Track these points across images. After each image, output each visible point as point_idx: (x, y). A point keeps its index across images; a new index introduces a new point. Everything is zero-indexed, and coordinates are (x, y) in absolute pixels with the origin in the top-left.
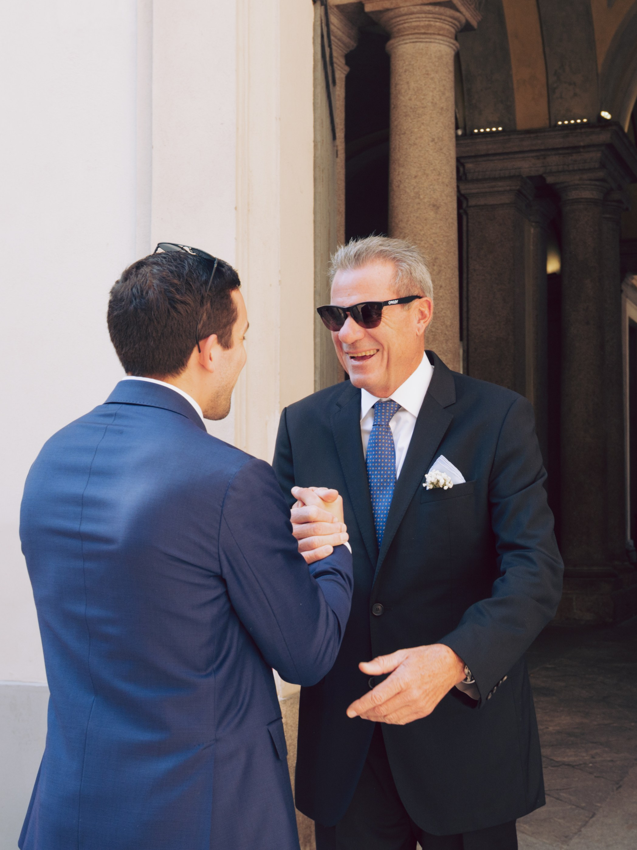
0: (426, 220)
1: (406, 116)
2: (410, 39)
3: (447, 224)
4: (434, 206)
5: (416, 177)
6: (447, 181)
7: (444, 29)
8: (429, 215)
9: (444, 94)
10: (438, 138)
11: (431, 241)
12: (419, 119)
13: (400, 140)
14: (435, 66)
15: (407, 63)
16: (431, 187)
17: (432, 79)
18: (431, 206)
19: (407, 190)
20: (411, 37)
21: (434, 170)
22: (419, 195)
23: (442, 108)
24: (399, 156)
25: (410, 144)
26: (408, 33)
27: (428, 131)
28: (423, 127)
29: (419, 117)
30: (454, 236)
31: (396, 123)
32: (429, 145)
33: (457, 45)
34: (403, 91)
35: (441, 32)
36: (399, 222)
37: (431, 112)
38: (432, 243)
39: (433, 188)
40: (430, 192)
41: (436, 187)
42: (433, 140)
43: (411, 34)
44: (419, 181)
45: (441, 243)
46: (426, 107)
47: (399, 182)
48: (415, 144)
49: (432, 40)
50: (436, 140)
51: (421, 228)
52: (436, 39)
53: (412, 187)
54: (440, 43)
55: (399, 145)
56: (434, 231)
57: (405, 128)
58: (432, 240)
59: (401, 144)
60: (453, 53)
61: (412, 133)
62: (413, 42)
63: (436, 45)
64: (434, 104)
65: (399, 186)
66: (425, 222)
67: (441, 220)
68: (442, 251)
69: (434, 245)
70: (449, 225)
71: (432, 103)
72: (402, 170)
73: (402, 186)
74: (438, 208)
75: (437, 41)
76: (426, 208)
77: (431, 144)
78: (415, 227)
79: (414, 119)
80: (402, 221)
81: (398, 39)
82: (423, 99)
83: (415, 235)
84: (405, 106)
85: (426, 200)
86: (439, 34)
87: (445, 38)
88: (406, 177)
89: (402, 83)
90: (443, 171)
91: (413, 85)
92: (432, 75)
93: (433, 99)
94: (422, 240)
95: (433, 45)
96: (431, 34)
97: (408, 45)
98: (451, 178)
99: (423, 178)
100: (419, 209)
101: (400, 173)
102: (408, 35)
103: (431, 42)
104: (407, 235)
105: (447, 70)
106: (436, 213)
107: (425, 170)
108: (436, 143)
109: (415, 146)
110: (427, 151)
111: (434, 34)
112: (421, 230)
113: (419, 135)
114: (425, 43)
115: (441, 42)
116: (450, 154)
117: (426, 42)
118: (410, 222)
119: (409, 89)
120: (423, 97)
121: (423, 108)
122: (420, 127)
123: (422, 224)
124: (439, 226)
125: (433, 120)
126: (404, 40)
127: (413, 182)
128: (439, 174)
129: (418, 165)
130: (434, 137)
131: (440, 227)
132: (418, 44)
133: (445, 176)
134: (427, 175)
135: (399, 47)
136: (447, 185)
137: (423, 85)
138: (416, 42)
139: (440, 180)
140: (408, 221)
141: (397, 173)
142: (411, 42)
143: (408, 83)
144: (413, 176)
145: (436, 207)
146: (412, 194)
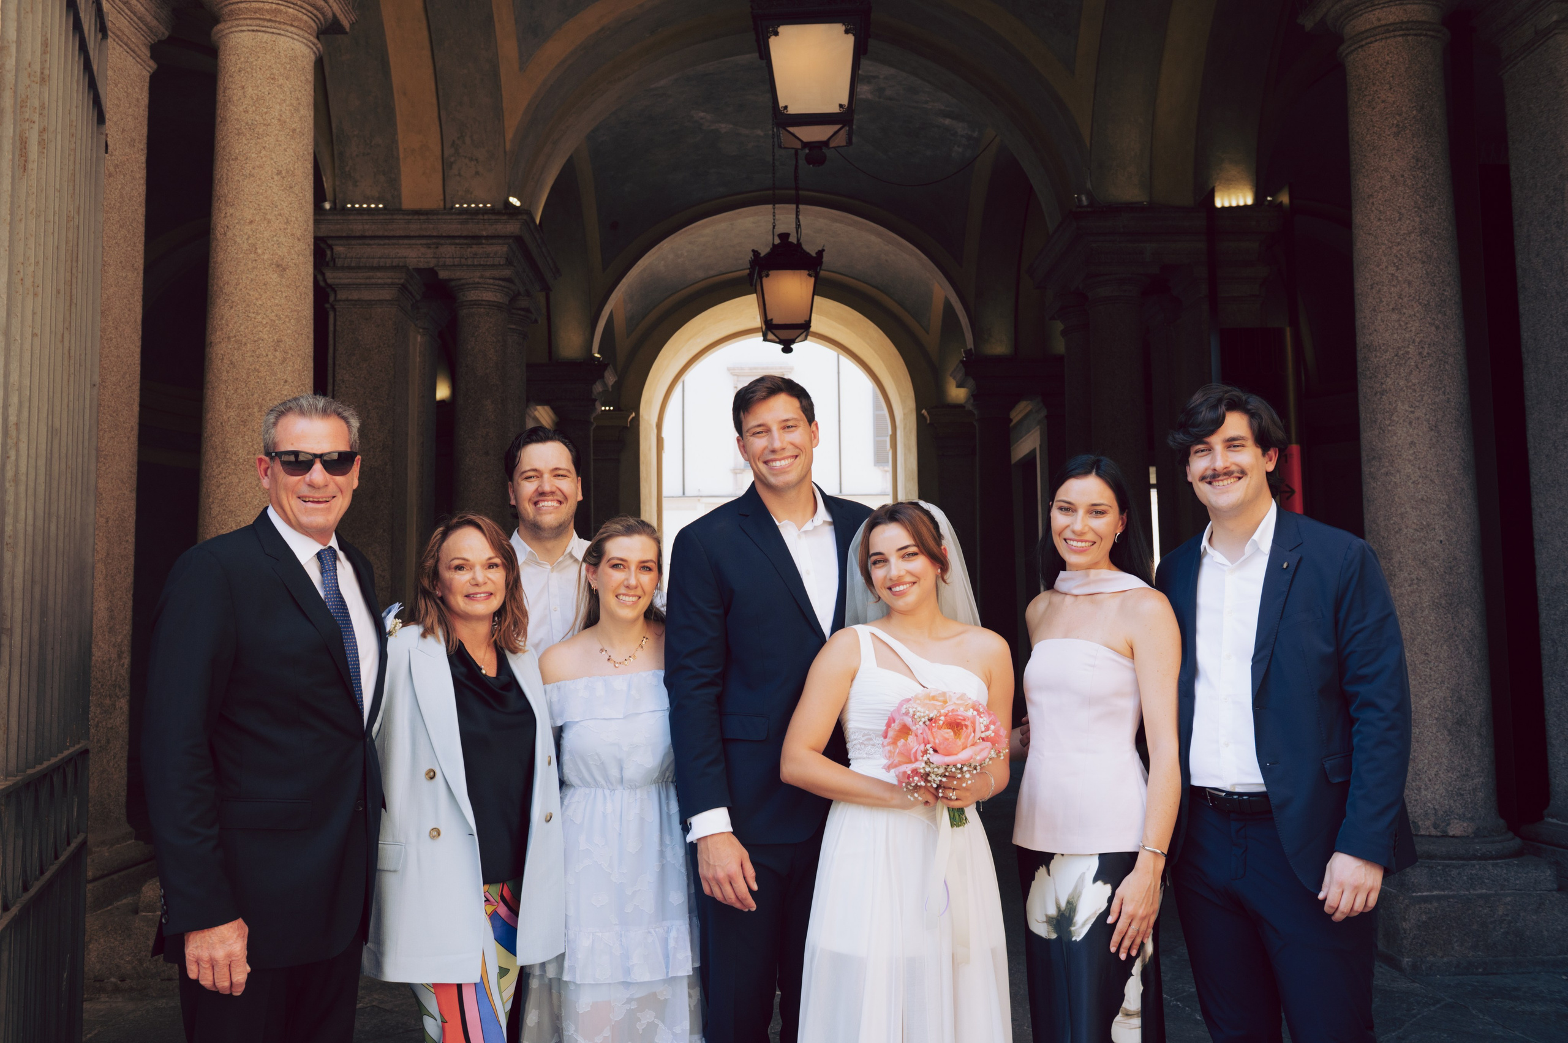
0: (265, 284)
1: (239, 134)
2: (247, 25)
3: (298, 295)
4: (278, 266)
5: (251, 222)
6: (299, 233)
7: (300, 20)
8: (271, 278)
9: (297, 110)
10: (287, 172)
11: (272, 316)
12: (260, 141)
13: (229, 168)
14: (285, 68)
15: (242, 59)
16: (275, 239)
17: (280, 86)
18: (274, 266)
19: (238, 240)
20: (249, 22)
21: (280, 215)
22: (256, 249)
23: (294, 130)
24: (226, 191)
25: (243, 175)
26: (245, 16)
27: (272, 159)
28: (263, 152)
29: (258, 138)
30: (308, 312)
31: (223, 144)
32: (272, 178)
33: (319, 45)
34: (235, 98)
35: (295, 23)
36: (224, 285)
37: (277, 132)
38: (274, 318)
39: (277, 241)
40: (273, 245)
41: (282, 239)
42: (279, 173)
43: (250, 19)
44: (257, 229)
45: (287, 320)
46: (269, 125)
47: (226, 228)
48: (251, 175)
49: (282, 32)
50: (284, 173)
51: (257, 295)
52: (287, 31)
53: (246, 237)
54: (293, 39)
55: (227, 174)
56: (277, 301)
57: (237, 151)
58: (273, 314)
59: (230, 174)
60: (313, 57)
61: (247, 158)
62: (253, 31)
63: (288, 39)
64: (282, 122)
65: (225, 234)
66: (264, 287)
67: (288, 287)
68: (289, 331)
69: (277, 322)
70: (301, 295)
71: (279, 120)
72: (230, 211)
73: (230, 234)
74: (284, 270)
75: (290, 35)
76: (265, 268)
77: (276, 178)
78: (248, 294)
79: (251, 139)
80: (228, 283)
81: (229, 24)
82: (266, 113)
83: (248, 306)
84: (237, 120)
85: (266, 257)
86: (292, 25)
87: (301, 33)
88: (237, 221)
89: (233, 86)
90: (294, 219)
91: (250, 91)
92: (281, 82)
93: (281, 116)
94: (258, 314)
95: (283, 38)
96: (280, 23)
97: (245, 33)
98: (305, 230)
99: (262, 225)
100: (254, 268)
101: (228, 214)
102: (245, 19)
103: (279, 34)
104: (235, 304)
105: (303, 78)
106: (282, 276)
107: (266, 214)
108: (283, 178)
109: (252, 179)
110: (270, 187)
111: (285, 23)
112: (257, 299)
113: (257, 163)
114: (270, 35)
115: (296, 37)
116: (304, 196)
117: (273, 33)
118: (240, 287)
119: (245, 97)
120: (266, 110)
121: (265, 125)
122: (260, 152)
123: (259, 290)
124: (284, 295)
125: (280, 145)
126: (238, 25)
127: (248, 229)
128: (288, 222)
129: (256, 206)
130: (280, 169)
131: (286, 297)
132: (259, 33)
133: (296, 226)
134: (269, 222)
135: (231, 36)
136: (299, 240)
137: (267, 93)
138: (257, 31)
139: (289, 231)
140: (237, 284)
141: (223, 215)
142: (249, 30)
143: (243, 87)
144: (248, 221)
145: (281, 268)
146: (245, 246)
